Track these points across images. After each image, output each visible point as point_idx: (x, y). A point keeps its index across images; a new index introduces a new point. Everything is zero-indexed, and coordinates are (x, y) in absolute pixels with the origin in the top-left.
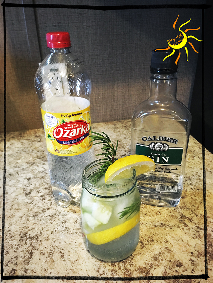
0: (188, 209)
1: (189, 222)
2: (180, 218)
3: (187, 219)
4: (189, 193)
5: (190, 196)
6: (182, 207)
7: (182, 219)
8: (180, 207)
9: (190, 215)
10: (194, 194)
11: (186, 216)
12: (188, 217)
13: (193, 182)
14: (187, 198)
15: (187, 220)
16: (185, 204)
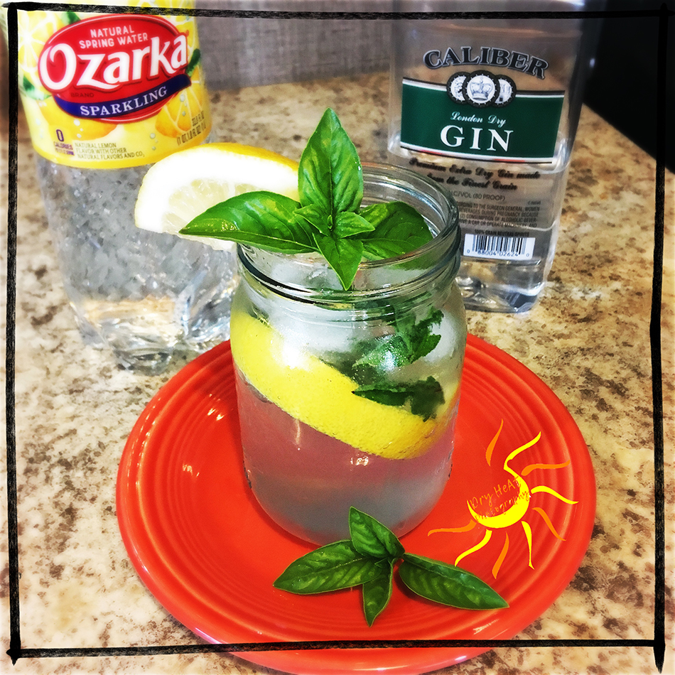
0: (607, 357)
1: (616, 395)
2: (584, 382)
3: (607, 387)
4: (609, 304)
5: (612, 313)
6: (589, 349)
7: (590, 387)
8: (582, 350)
9: (618, 373)
10: (626, 309)
11: (604, 378)
12: (608, 381)
13: (622, 270)
14: (604, 322)
15: (607, 390)
16: (598, 341)
